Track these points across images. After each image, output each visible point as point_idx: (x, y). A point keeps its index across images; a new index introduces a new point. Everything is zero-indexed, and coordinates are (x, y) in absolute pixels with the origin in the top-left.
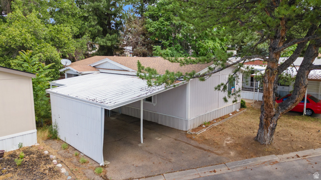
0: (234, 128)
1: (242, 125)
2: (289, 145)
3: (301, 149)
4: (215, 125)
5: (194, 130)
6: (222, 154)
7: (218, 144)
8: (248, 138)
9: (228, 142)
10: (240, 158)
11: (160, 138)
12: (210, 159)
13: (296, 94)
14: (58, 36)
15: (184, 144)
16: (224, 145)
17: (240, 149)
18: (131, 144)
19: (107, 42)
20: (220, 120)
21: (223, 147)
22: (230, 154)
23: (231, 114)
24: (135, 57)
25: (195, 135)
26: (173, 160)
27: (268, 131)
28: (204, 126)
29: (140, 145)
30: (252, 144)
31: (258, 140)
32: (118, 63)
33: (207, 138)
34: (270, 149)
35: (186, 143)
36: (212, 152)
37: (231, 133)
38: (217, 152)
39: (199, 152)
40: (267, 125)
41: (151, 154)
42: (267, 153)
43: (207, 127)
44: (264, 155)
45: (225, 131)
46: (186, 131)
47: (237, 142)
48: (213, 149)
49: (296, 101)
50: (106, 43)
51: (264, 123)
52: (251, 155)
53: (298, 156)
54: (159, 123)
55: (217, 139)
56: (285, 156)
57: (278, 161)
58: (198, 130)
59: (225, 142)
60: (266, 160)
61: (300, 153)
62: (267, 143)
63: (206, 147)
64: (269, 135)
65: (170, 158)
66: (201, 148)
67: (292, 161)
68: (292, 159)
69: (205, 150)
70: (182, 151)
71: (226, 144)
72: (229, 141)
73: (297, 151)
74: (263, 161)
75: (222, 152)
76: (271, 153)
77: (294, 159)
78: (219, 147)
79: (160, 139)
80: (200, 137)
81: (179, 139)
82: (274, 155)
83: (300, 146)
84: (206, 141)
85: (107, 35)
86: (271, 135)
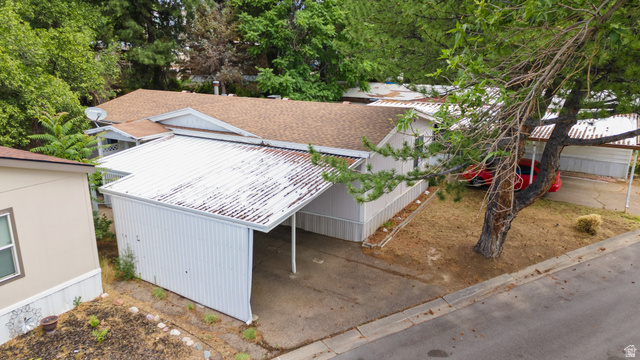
0: (434, 230)
1: (444, 223)
2: (523, 255)
3: (540, 259)
4: (403, 225)
5: (372, 239)
6: (431, 280)
7: (419, 263)
8: (463, 248)
9: (434, 259)
10: (460, 286)
11: (320, 259)
12: (416, 291)
13: (542, 181)
14: (65, 55)
15: (365, 267)
16: (430, 264)
17: (455, 268)
18: (277, 277)
19: (158, 57)
20: (405, 214)
21: (429, 268)
22: (443, 279)
23: (419, 202)
24: (230, 95)
25: (378, 248)
26: (360, 299)
27: (497, 237)
28: (385, 230)
29: (292, 277)
30: (472, 258)
31: (479, 251)
32: (215, 117)
33: (399, 253)
34: (501, 265)
35: (368, 265)
36: (414, 278)
37: (433, 241)
38: (422, 277)
39: (395, 281)
40: (497, 229)
41: (319, 291)
42: (496, 272)
43: (391, 230)
44: (493, 276)
45: (424, 237)
46: (361, 243)
47: (448, 257)
48: (414, 273)
49: (542, 192)
50: (155, 60)
51: (492, 226)
52: (475, 277)
53: (539, 272)
54: (307, 229)
55: (415, 254)
56: (522, 273)
57: (514, 282)
58: (378, 239)
59: (430, 258)
60: (498, 284)
61: (541, 266)
62: (494, 255)
63: (403, 270)
64: (498, 243)
65: (354, 296)
66: (395, 273)
67: (532, 282)
68: (532, 279)
69: (403, 276)
70: (368, 281)
71: (432, 261)
72: (433, 256)
73: (535, 263)
74: (494, 286)
75: (431, 276)
76: (502, 272)
77: (535, 278)
78: (423, 268)
79: (322, 262)
80: (386, 252)
81: (353, 258)
82: (506, 275)
83: (538, 254)
84: (398, 259)
85: (156, 42)
86: (502, 243)
